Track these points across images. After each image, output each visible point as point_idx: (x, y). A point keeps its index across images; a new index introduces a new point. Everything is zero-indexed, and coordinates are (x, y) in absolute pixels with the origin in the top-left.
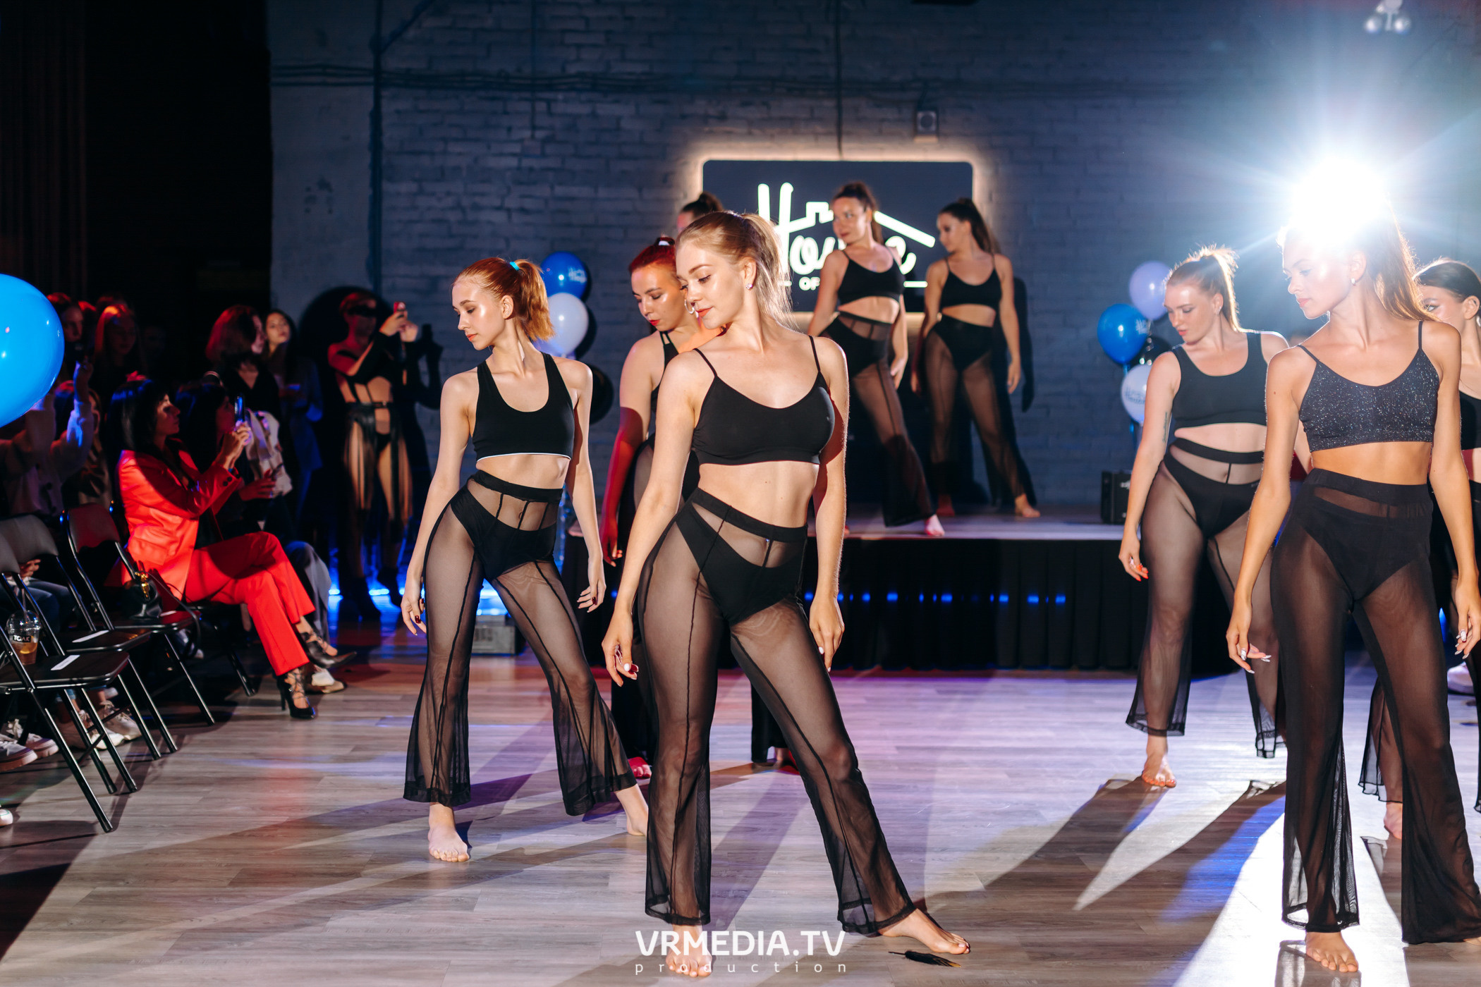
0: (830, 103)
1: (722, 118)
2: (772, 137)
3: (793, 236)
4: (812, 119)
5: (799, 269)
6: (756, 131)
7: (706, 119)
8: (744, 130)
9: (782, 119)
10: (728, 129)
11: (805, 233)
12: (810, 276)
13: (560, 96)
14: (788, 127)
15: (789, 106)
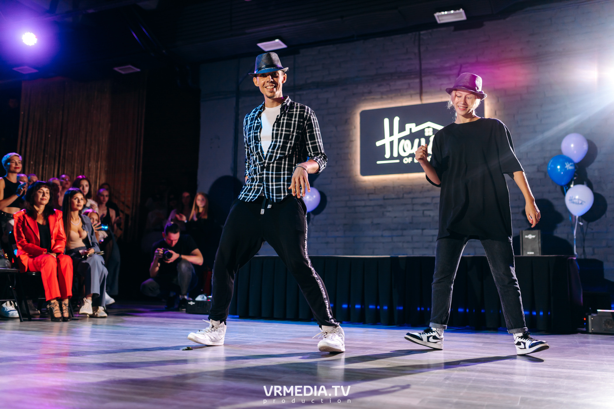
0: (417, 80)
1: (370, 93)
2: (391, 98)
3: (400, 140)
4: (410, 87)
5: (403, 154)
6: (385, 97)
7: (363, 94)
8: (379, 97)
9: (396, 90)
10: (372, 97)
11: (405, 138)
12: (408, 157)
13: (305, 92)
14: (398, 93)
15: (400, 83)
